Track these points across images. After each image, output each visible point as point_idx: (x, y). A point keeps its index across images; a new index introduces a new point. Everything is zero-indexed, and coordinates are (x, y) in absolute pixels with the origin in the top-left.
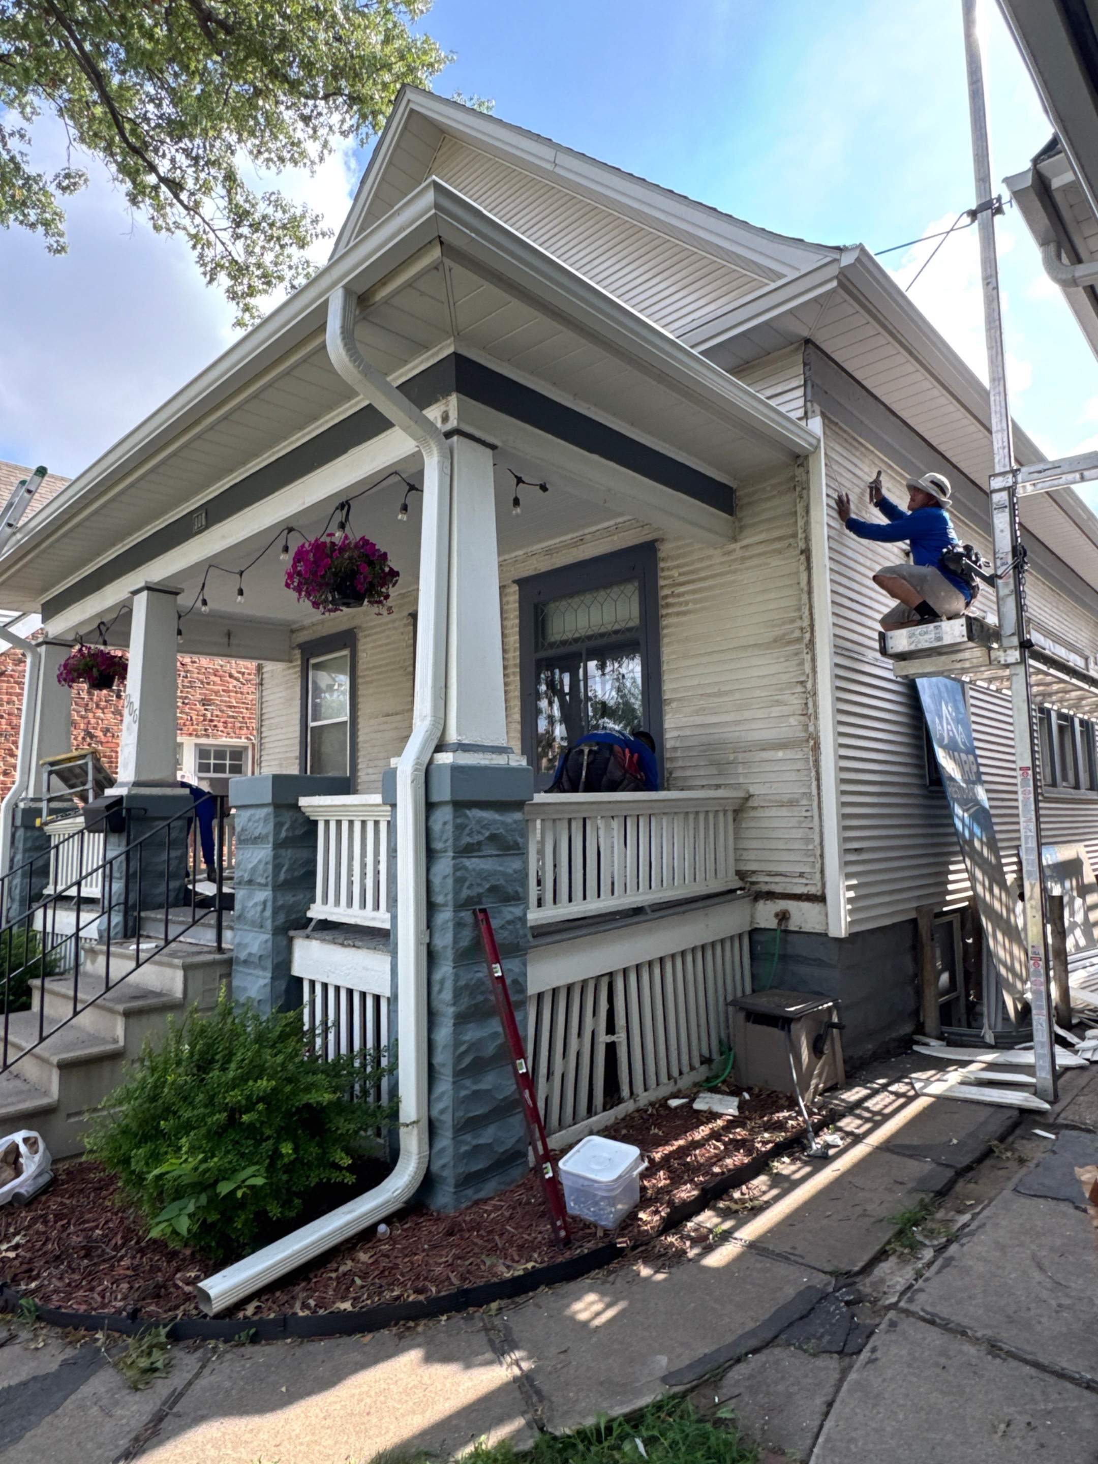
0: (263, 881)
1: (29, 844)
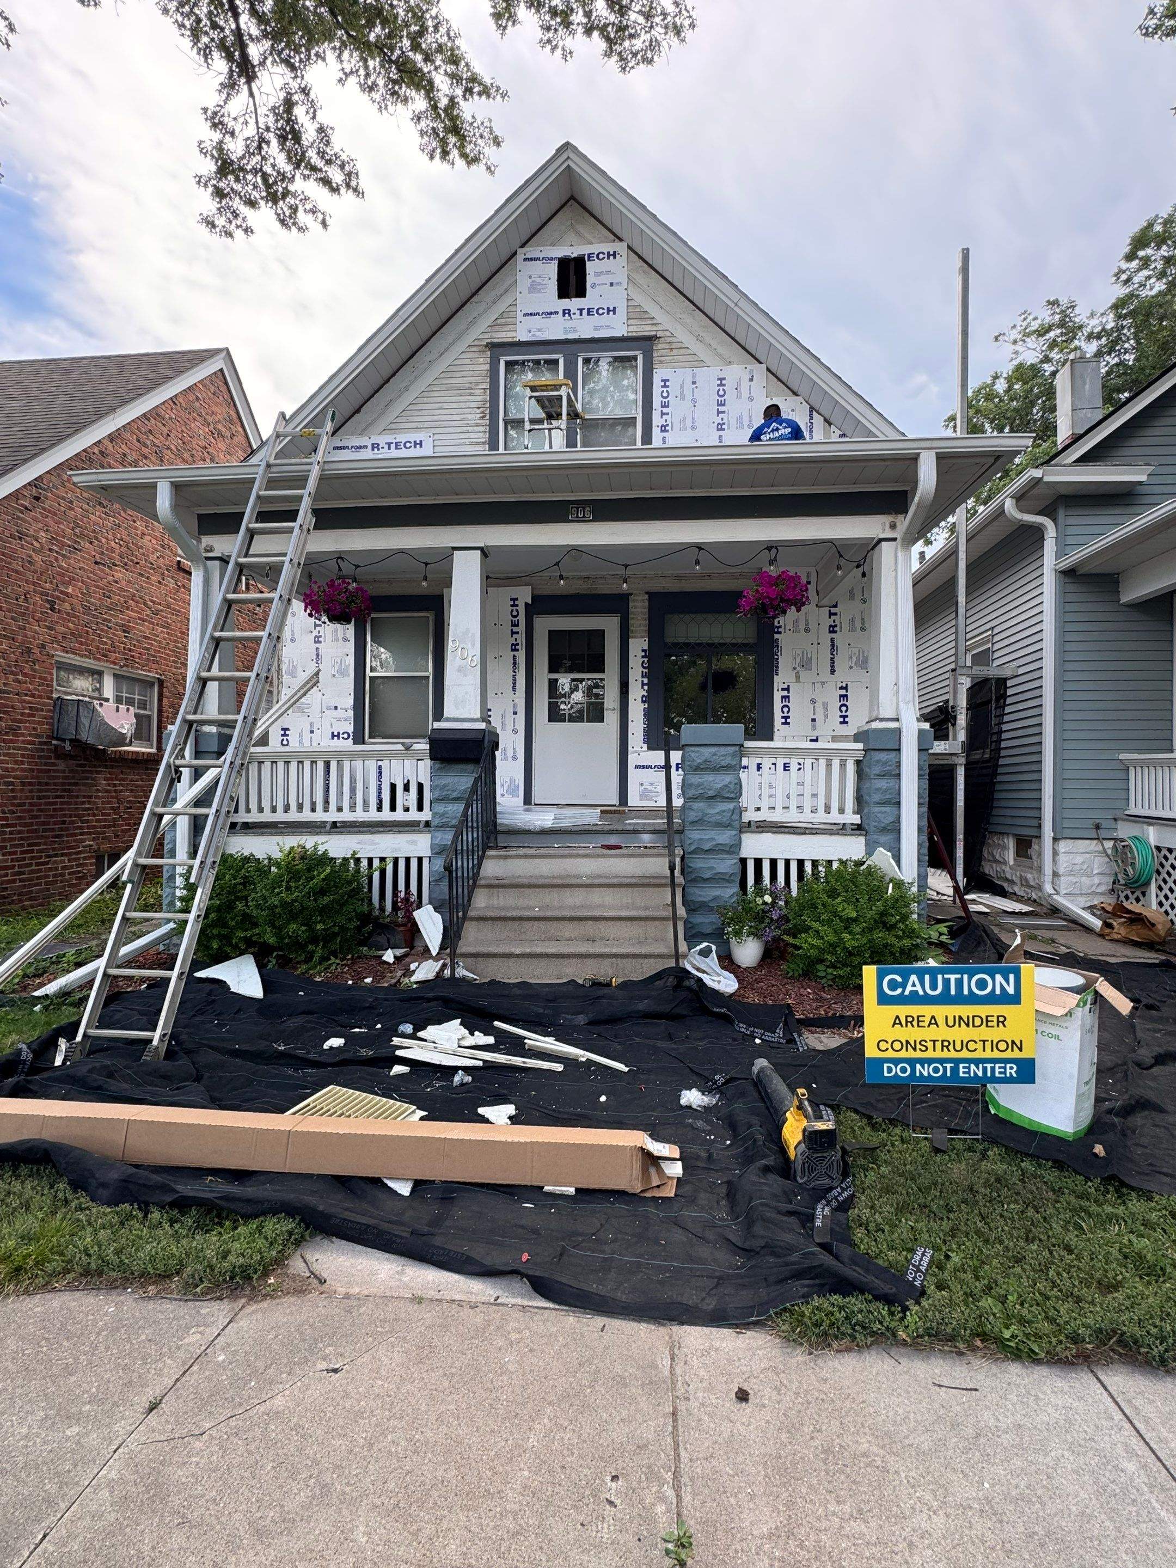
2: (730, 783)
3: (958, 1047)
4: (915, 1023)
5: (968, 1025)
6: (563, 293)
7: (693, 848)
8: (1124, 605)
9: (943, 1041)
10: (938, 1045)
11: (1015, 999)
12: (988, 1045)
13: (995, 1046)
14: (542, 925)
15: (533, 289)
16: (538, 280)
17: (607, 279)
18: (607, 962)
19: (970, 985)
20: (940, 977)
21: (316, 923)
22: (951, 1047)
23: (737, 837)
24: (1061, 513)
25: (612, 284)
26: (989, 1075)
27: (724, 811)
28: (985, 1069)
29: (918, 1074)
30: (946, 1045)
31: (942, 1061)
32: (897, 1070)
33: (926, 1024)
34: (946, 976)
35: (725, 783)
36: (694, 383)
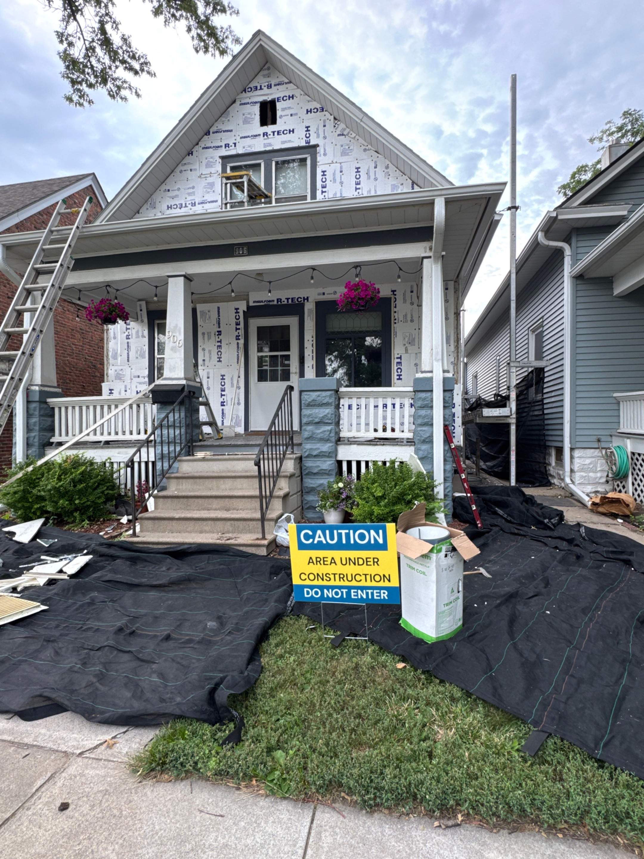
0: (330, 421)
1: (42, 413)
2: (328, 413)
3: (350, 579)
4: (322, 562)
5: (355, 564)
6: (264, 122)
7: (307, 454)
8: (615, 297)
9: (340, 574)
10: (337, 576)
11: (384, 547)
12: (368, 577)
13: (373, 578)
14: (200, 501)
15: (246, 121)
16: (249, 116)
17: (289, 112)
18: (229, 523)
19: (354, 537)
20: (335, 532)
21: (75, 500)
22: (345, 578)
23: (334, 447)
24: (574, 240)
25: (291, 115)
26: (370, 597)
27: (325, 431)
28: (367, 594)
29: (326, 596)
30: (342, 577)
31: (340, 587)
32: (312, 593)
33: (329, 563)
34: (339, 531)
35: (325, 414)
36: (341, 172)
